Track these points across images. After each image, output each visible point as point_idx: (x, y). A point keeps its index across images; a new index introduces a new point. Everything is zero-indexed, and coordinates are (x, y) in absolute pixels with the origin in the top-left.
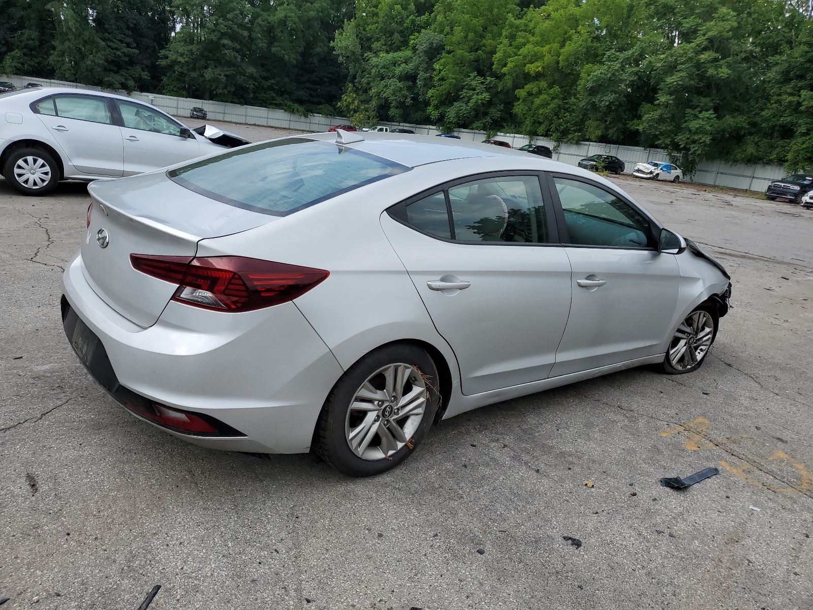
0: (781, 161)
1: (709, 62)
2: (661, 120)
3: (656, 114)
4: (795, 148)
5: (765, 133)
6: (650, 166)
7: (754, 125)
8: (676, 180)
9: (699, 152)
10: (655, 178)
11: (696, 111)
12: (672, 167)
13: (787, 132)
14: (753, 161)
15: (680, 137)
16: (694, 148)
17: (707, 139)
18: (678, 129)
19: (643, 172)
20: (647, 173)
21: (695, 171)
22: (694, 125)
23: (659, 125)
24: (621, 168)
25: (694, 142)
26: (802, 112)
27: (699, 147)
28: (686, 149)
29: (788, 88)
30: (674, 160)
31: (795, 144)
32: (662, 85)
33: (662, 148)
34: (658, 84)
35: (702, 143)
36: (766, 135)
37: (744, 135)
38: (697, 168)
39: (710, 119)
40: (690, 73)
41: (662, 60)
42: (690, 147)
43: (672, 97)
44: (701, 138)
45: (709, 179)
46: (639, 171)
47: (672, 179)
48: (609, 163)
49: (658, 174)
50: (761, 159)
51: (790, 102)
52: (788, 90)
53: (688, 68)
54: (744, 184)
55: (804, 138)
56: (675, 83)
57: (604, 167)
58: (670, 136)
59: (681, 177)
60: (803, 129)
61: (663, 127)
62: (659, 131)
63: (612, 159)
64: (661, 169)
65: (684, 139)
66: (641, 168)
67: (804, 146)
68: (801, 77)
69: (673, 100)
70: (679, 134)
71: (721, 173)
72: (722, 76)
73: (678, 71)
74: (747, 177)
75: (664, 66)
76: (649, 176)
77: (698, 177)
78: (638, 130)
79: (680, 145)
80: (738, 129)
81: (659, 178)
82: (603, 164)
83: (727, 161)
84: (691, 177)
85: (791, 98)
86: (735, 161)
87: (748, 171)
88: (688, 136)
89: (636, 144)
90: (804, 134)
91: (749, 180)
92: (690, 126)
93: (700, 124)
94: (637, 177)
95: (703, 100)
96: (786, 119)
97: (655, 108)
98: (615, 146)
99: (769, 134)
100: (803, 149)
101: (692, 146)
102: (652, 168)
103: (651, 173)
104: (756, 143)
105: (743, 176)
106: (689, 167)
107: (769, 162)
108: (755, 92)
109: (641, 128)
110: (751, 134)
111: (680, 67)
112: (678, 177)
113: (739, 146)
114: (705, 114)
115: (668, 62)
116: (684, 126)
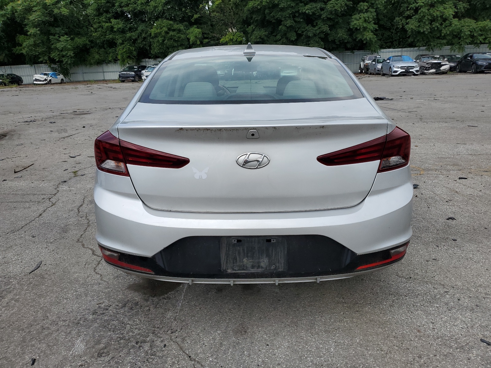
0: (115, 61)
1: (53, 4)
2: (35, 45)
3: (31, 41)
4: (120, 52)
5: (99, 46)
6: (43, 76)
7: (91, 41)
8: (62, 82)
9: (69, 62)
10: (50, 83)
11: (56, 37)
12: (56, 74)
13: (112, 44)
14: (100, 63)
15: (53, 55)
16: (65, 60)
17: (71, 53)
18: (50, 50)
19: (40, 81)
20: (43, 81)
21: (70, 74)
22: (59, 45)
23: (36, 48)
24: (21, 81)
25: (63, 56)
26: (115, 32)
27: (68, 59)
28: (60, 62)
29: (103, 18)
30: (54, 70)
31: (119, 50)
32: (26, 22)
33: (45, 63)
34: (23, 21)
35: (69, 56)
36: (100, 47)
37: (89, 49)
38: (71, 72)
39: (68, 41)
40: (43, 12)
41: (20, 5)
42: (62, 60)
43: (38, 29)
44: (67, 54)
45: (80, 78)
46: (36, 80)
47: (60, 81)
48: (12, 78)
49: (50, 80)
50: (104, 61)
51: (107, 27)
52: (104, 20)
53: (40, 9)
54: (100, 77)
55: (122, 46)
56: (37, 20)
57: (10, 82)
58: (46, 55)
59: (64, 79)
60: (120, 41)
61: (40, 50)
62: (38, 53)
63: (12, 76)
64: (51, 76)
65: (56, 55)
66: (38, 78)
67: (124, 50)
68: (107, 12)
69: (39, 30)
70: (51, 53)
71: (85, 73)
72: (64, 13)
73: (34, 12)
74: (100, 72)
75: (23, 9)
76: (45, 82)
77: (73, 78)
78: (22, 54)
79: (56, 60)
80: (85, 45)
81: (52, 82)
82: (8, 80)
83: (86, 65)
84: (69, 78)
85: (107, 24)
86: (91, 64)
87: (100, 69)
88: (58, 53)
89: (24, 63)
90: (122, 44)
91: (102, 74)
92: (57, 47)
93: (63, 45)
94: (37, 84)
95: (57, 29)
96: (110, 37)
97: (28, 37)
98: (8, 66)
99: (102, 46)
100: (124, 52)
101: (63, 59)
102: (45, 77)
103: (46, 80)
104: (97, 53)
105: (98, 72)
106: (66, 73)
107: (110, 62)
108: (84, 22)
109: (24, 52)
110: (92, 47)
111: (35, 9)
112: (62, 80)
113: (89, 55)
114: (62, 39)
115: (25, 6)
116: (53, 47)
